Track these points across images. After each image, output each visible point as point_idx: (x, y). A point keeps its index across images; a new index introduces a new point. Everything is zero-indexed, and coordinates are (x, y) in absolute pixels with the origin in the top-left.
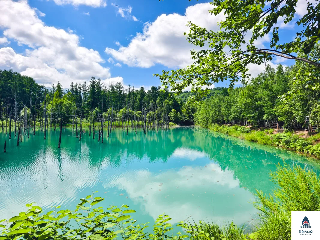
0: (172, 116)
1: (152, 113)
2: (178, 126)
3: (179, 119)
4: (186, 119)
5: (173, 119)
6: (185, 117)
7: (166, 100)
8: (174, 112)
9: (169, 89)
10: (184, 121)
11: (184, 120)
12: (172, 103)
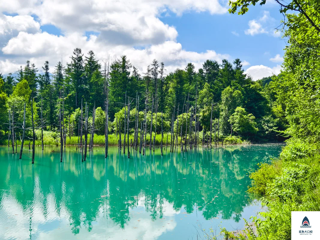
0: (237, 121)
1: (185, 117)
2: (246, 144)
3: (253, 129)
4: (271, 127)
5: (239, 127)
6: (269, 125)
7: (228, 88)
8: (241, 113)
9: (241, 64)
10: (267, 132)
11: (267, 130)
12: (240, 94)
